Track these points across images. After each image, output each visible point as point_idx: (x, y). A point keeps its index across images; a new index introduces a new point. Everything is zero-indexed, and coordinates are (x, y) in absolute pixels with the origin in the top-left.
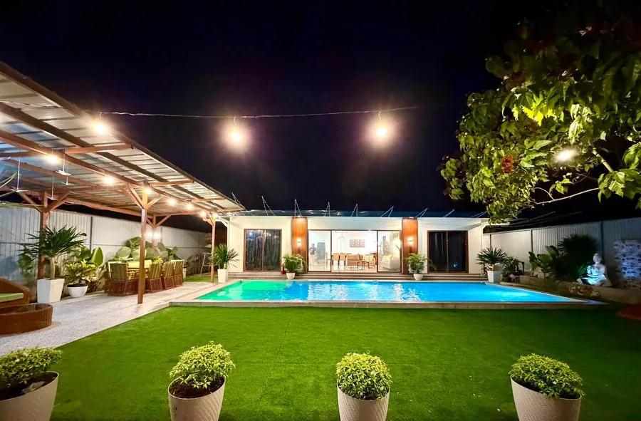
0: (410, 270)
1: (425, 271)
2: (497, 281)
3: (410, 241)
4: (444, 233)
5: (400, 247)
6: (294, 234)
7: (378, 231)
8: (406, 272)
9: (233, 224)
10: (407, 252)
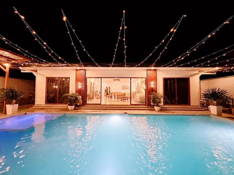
0: (152, 104)
1: (162, 104)
2: (219, 115)
3: (152, 85)
4: (174, 79)
5: (145, 88)
6: (77, 80)
7: (131, 78)
8: (149, 105)
9: (39, 74)
10: (150, 91)
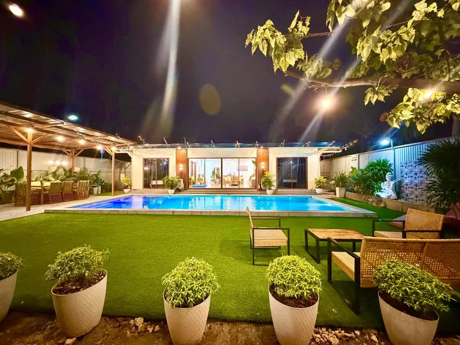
0: (262, 187)
1: (275, 188)
3: (263, 166)
6: (178, 162)
7: (239, 158)
9: (135, 155)
10: (260, 174)
